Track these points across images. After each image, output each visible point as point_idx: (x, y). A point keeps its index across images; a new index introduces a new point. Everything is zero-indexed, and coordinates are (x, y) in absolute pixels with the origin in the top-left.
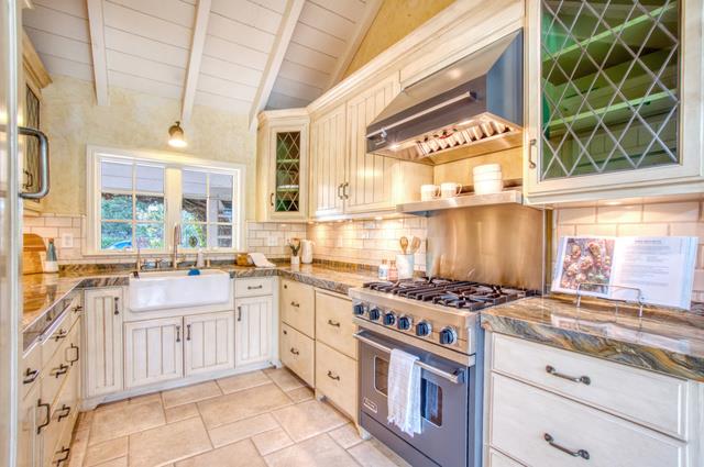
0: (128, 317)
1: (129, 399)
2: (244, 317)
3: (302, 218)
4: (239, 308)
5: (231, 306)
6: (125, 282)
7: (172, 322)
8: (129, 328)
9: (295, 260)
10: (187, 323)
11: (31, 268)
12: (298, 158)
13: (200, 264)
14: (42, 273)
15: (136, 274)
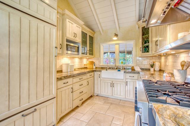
0: (102, 79)
1: (102, 96)
2: (128, 84)
3: (150, 55)
4: (127, 82)
5: (124, 81)
6: (101, 71)
7: (110, 82)
8: (102, 81)
9: (152, 69)
10: (113, 83)
11: (92, 67)
12: (149, 34)
13: (121, 69)
14: (93, 68)
15: (107, 70)
